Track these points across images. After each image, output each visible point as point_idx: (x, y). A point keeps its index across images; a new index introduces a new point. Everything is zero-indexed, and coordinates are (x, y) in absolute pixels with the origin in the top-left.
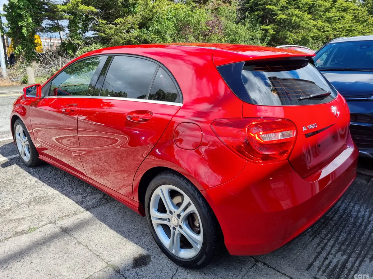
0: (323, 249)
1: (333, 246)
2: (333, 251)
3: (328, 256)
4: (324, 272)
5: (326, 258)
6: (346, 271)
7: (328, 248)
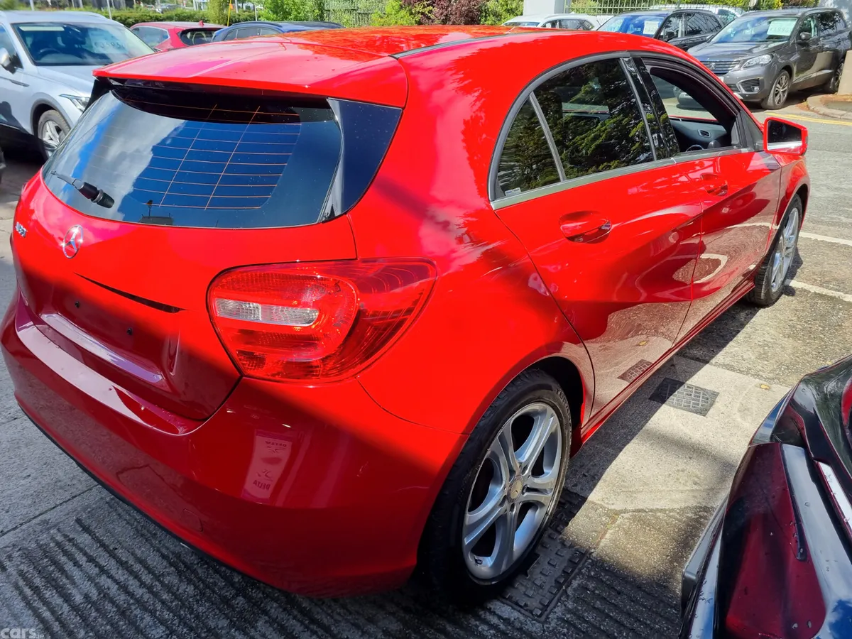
0: (123, 564)
1: (124, 588)
2: (104, 581)
3: (96, 566)
4: (58, 544)
5: (91, 560)
6: (38, 581)
7: (121, 575)
